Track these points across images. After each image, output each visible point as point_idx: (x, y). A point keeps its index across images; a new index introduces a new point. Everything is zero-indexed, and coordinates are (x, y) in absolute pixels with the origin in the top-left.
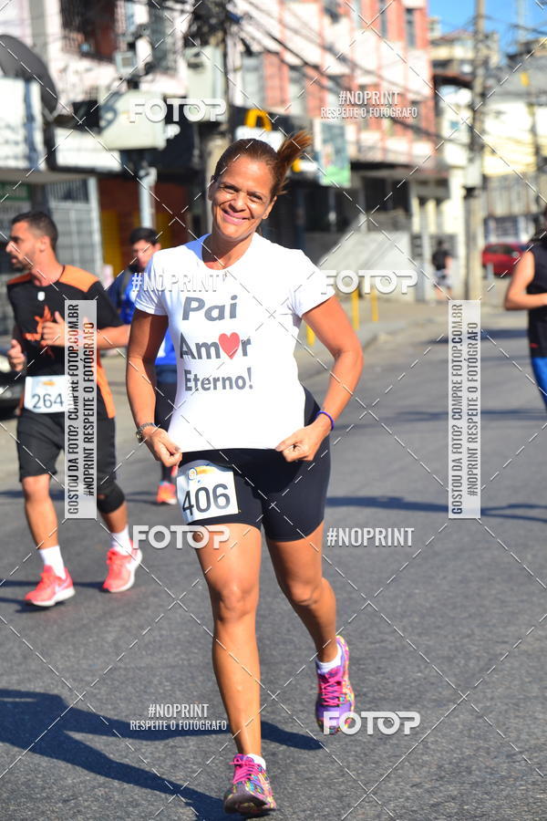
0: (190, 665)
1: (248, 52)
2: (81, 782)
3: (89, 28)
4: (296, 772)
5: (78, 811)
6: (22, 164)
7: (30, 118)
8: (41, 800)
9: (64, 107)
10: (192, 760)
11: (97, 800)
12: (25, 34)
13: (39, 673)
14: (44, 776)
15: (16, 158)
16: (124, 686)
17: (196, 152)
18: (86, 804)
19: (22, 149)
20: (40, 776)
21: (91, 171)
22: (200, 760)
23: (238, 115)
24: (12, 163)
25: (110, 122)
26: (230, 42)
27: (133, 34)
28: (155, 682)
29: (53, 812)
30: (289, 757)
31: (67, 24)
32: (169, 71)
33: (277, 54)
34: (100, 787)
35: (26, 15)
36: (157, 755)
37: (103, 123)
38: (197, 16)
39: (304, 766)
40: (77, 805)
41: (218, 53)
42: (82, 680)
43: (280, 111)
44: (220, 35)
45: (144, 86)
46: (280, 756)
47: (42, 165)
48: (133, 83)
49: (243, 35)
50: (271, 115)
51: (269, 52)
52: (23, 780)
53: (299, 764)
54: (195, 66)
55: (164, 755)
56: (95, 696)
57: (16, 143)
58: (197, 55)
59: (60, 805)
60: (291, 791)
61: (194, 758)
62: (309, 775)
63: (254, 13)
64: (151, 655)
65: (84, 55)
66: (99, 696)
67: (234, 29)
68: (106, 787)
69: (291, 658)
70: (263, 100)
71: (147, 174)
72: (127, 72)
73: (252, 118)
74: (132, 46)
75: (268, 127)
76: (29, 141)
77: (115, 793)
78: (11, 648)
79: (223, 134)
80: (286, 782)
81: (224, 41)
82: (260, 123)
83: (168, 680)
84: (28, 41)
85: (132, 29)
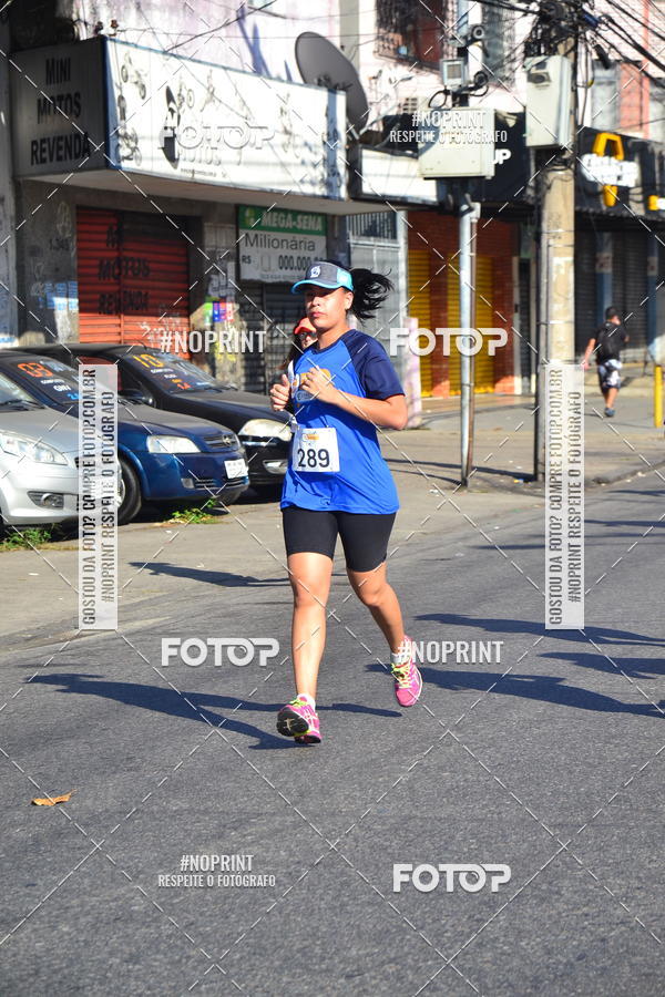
0: (501, 820)
1: (604, 61)
2: (367, 955)
3: (410, 28)
4: (631, 965)
5: (364, 990)
6: (320, 191)
7: (333, 135)
8: (321, 972)
9: (373, 122)
10: (502, 939)
11: (387, 978)
12: (332, 33)
13: (318, 815)
14: (323, 943)
15: (313, 183)
16: (420, 839)
17: (531, 183)
18: (374, 982)
19: (320, 172)
20: (319, 942)
21: (401, 202)
22: (512, 940)
23: (586, 139)
24: (308, 189)
25: (429, 144)
26: (581, 49)
27: (465, 38)
28: (458, 837)
29: (334, 988)
30: (622, 946)
31: (382, 22)
32: (505, 82)
33: (636, 64)
34: (390, 962)
35: (336, 11)
36: (459, 929)
37: (420, 146)
38: (543, 17)
39: (642, 958)
40: (362, 983)
41: (568, 63)
42: (369, 829)
43: (638, 135)
44: (571, 41)
45: (472, 101)
46: (612, 943)
47: (343, 192)
48: (461, 98)
49: (600, 41)
50: (625, 139)
51: (627, 61)
52: (298, 946)
53: (634, 955)
54: (537, 79)
55: (467, 930)
56: (386, 849)
57: (315, 166)
58: (541, 65)
59: (342, 980)
60: (624, 988)
61: (505, 936)
62: (646, 970)
63: (615, 15)
64: (453, 803)
65: (402, 60)
66: (389, 850)
67: (589, 34)
68: (397, 964)
69: (625, 821)
70: (616, 120)
71: (470, 210)
72: (453, 84)
73: (601, 144)
74: (463, 53)
75: (621, 156)
76: (330, 163)
77: (409, 972)
78: (286, 783)
79: (565, 163)
80: (619, 977)
81: (575, 48)
82: (610, 150)
83: (474, 836)
84: (337, 42)
85: (464, 31)
